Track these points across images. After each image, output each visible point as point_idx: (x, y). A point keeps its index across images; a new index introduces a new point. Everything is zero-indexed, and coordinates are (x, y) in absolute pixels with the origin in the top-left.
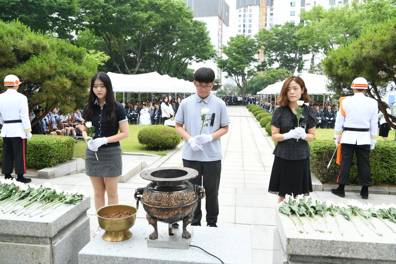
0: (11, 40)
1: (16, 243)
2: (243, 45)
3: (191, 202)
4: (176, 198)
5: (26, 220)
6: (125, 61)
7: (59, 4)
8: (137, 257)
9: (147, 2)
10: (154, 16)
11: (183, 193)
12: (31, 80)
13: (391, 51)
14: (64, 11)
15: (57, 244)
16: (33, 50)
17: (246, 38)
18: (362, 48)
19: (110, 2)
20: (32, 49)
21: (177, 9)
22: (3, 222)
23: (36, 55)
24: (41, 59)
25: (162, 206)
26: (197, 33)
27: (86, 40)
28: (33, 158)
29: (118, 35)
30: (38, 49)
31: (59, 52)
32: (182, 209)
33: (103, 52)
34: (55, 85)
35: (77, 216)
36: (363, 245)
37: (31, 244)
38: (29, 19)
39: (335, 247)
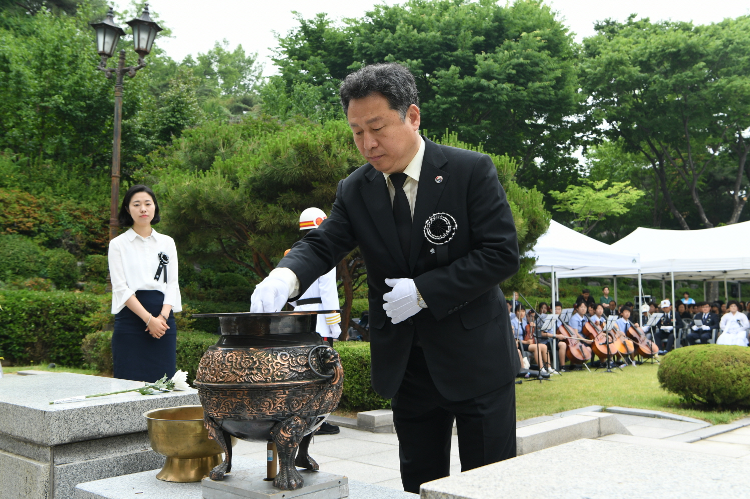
3: (280, 381)
4: (236, 363)
6: (699, 204)
7: (532, 93)
14: (548, 106)
15: (68, 467)
19: (656, 68)
27: (606, 166)
29: (679, 143)
32: (251, 396)
33: (628, 182)
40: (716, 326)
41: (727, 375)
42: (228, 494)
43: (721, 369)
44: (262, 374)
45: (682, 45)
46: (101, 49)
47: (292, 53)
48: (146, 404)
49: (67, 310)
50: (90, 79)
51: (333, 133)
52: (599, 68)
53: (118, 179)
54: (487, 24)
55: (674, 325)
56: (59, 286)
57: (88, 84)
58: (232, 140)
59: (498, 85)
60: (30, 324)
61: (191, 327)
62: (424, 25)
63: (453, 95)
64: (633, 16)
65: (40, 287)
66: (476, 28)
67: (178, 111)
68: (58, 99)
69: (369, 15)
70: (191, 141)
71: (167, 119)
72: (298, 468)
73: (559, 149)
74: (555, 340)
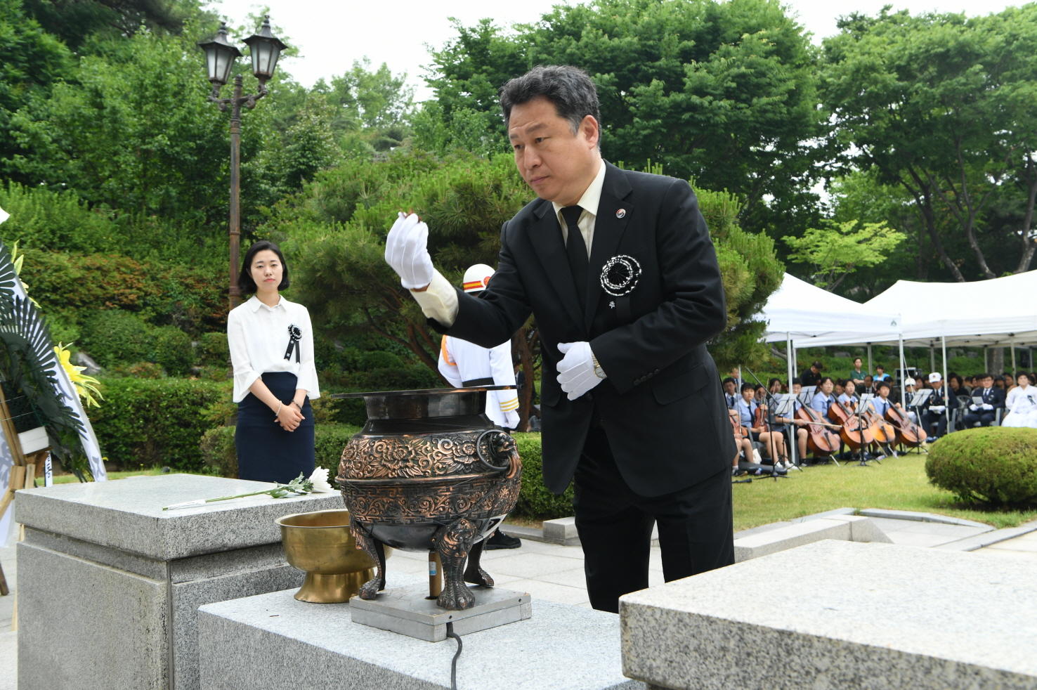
6: (977, 249)
7: (758, 111)
8: (285, 635)
14: (778, 128)
33: (884, 223)
37: (144, 575)
39: (797, 668)
40: (1000, 404)
41: (1015, 465)
42: (382, 616)
43: (1008, 458)
44: (419, 466)
45: (952, 44)
46: (212, 75)
47: (449, 71)
48: (278, 509)
49: (181, 402)
50: (201, 114)
51: (504, 169)
53: (238, 237)
54: (698, 24)
55: (947, 404)
56: (170, 372)
57: (197, 119)
58: (377, 183)
59: (714, 103)
60: (138, 419)
61: (333, 420)
62: (617, 29)
63: (656, 117)
64: (887, 8)
65: (148, 374)
66: (683, 30)
67: (309, 150)
68: (162, 140)
69: (547, 18)
70: (325, 185)
71: (295, 160)
72: (468, 584)
73: (794, 183)
74: (792, 427)
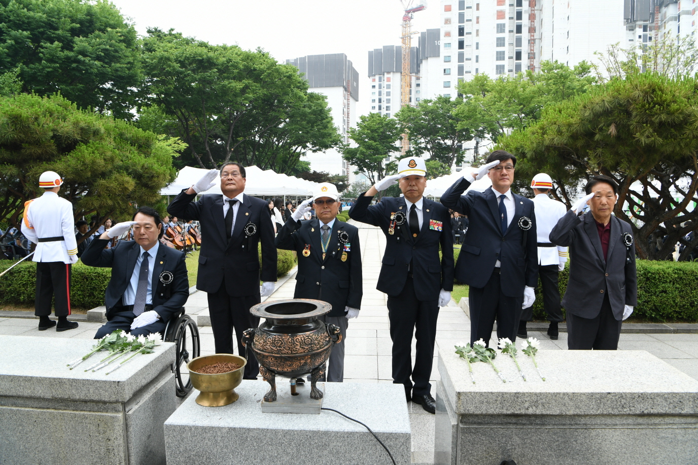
0: (50, 122)
1: (74, 410)
2: (379, 128)
3: (323, 348)
4: (302, 342)
5: (88, 378)
6: (209, 151)
7: (114, 70)
8: (248, 427)
9: (241, 67)
10: (252, 86)
11: (311, 335)
12: (77, 179)
13: (581, 138)
14: (121, 79)
15: (133, 411)
16: (81, 135)
17: (384, 118)
18: (543, 134)
20: (79, 134)
21: (284, 76)
22: (55, 381)
23: (84, 143)
24: (92, 148)
25: (282, 354)
26: (314, 110)
27: (152, 121)
28: (79, 293)
29: (199, 114)
30: (87, 135)
31: (117, 138)
32: (311, 358)
33: (178, 138)
34: (112, 185)
35: (158, 372)
36: (556, 396)
37: (96, 411)
38: (71, 92)
39: (520, 401)
52: (154, 60)
54: (81, 16)
59: (91, 61)
63: (55, 62)
64: (172, 30)
66: (72, 17)
